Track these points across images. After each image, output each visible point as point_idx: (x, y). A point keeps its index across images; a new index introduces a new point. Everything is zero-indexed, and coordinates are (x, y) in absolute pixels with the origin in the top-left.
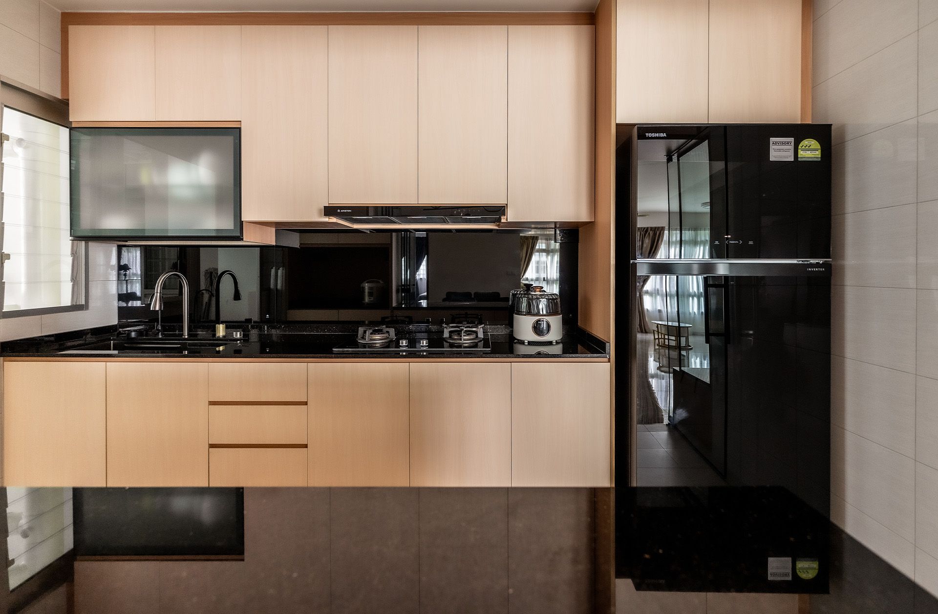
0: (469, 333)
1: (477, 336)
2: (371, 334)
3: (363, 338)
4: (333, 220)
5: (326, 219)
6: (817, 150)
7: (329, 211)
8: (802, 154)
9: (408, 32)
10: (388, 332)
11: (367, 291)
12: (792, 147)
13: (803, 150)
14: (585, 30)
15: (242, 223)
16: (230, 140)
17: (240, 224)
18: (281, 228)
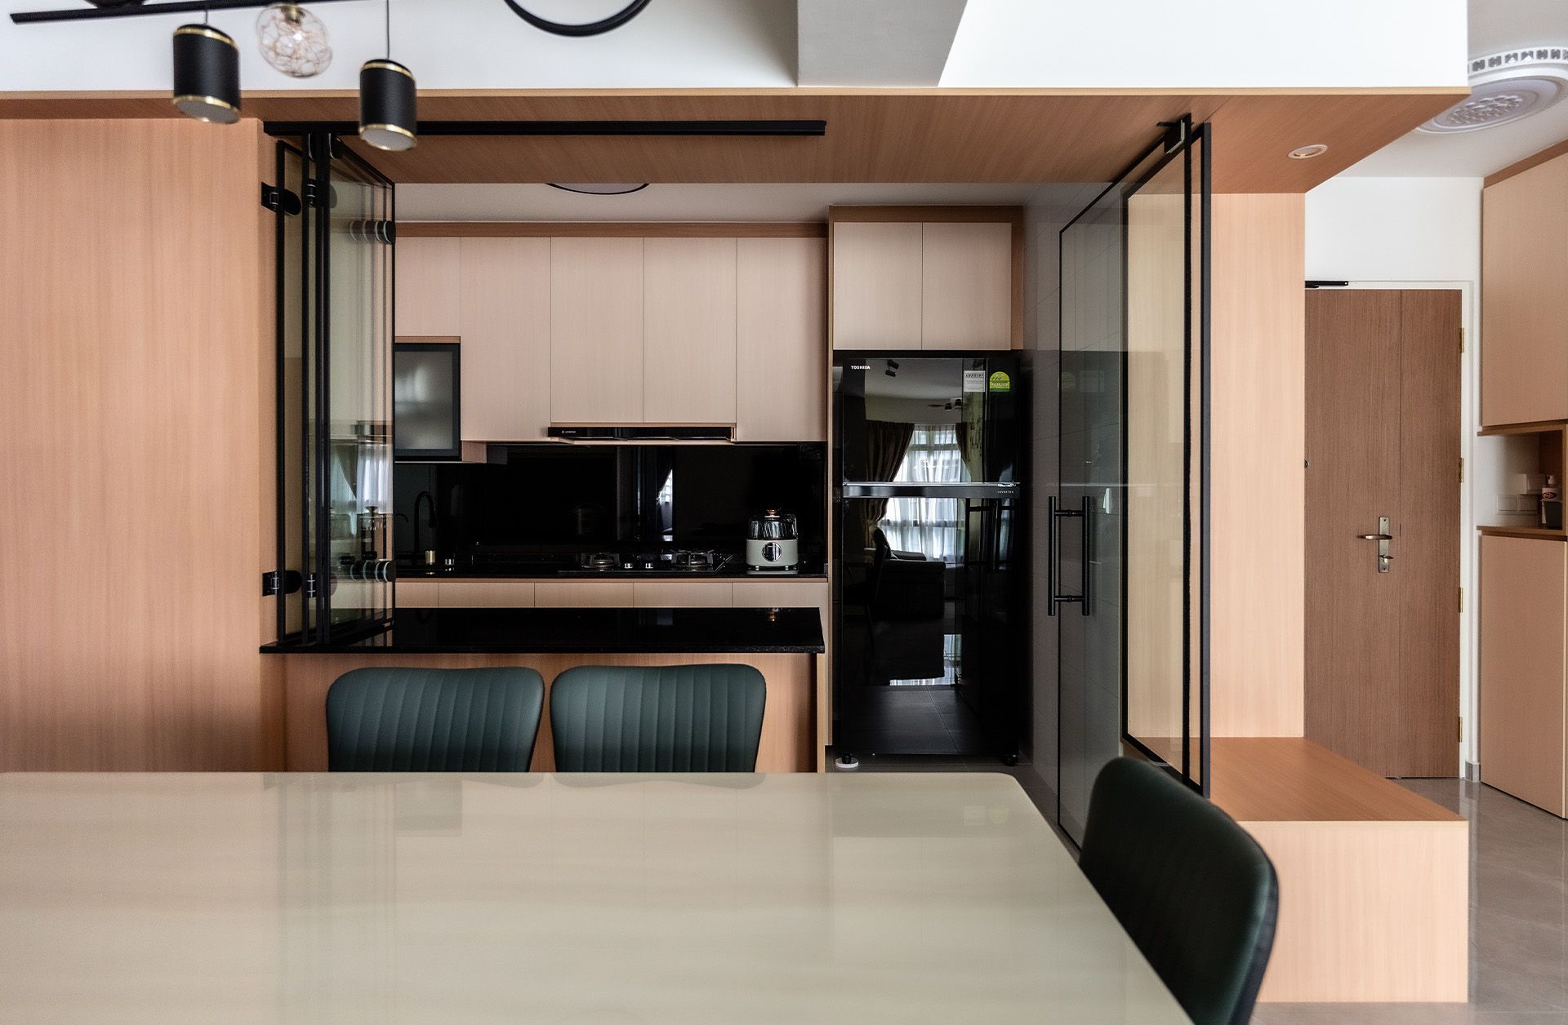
0: (698, 558)
1: (706, 561)
2: (595, 558)
3: (587, 563)
4: (556, 439)
5: (549, 439)
6: (1006, 382)
7: (553, 431)
8: (992, 385)
9: (632, 243)
10: (612, 558)
11: (580, 519)
12: (983, 379)
13: (993, 382)
14: (816, 242)
15: (460, 442)
16: (448, 356)
17: (458, 442)
18: (492, 447)
